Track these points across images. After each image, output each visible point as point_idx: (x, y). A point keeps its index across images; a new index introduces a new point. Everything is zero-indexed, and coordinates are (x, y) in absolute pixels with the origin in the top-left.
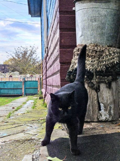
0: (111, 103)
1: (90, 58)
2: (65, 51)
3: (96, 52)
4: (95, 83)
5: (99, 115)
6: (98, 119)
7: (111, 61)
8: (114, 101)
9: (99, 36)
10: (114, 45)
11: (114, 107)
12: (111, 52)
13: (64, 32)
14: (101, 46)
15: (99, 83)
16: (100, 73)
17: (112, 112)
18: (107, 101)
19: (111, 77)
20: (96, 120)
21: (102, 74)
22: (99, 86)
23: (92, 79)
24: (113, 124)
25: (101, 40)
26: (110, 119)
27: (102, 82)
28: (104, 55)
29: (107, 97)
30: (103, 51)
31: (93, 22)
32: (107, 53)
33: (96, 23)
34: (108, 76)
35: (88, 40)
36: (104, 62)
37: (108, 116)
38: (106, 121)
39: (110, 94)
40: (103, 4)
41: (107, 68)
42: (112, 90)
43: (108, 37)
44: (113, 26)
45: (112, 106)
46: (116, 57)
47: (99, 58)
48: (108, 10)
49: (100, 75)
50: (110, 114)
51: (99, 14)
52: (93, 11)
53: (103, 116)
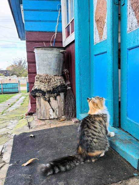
0: (57, 108)
1: (43, 83)
2: (31, 76)
3: (47, 79)
4: (47, 98)
5: (50, 115)
6: (49, 118)
7: (56, 85)
8: (59, 107)
9: (48, 70)
10: (58, 75)
11: (59, 110)
12: (56, 80)
13: (30, 64)
14: (50, 76)
15: (49, 97)
16: (49, 92)
17: (57, 113)
18: (54, 108)
19: (56, 93)
20: (48, 118)
21: (50, 92)
22: (49, 99)
23: (45, 95)
24: (57, 120)
25: (50, 72)
26: (56, 117)
27: (51, 97)
28: (51, 81)
29: (54, 105)
30: (51, 79)
31: (44, 62)
32: (53, 80)
33: (46, 62)
34: (54, 93)
35: (42, 72)
36: (52, 85)
37: (55, 116)
38: (54, 119)
39: (56, 103)
40: (49, 51)
41: (54, 89)
42: (57, 101)
43: (54, 70)
44: (56, 64)
45: (58, 110)
46: (58, 82)
47: (49, 83)
48: (53, 55)
49: (49, 93)
50: (56, 115)
51: (47, 57)
52: (44, 55)
53: (52, 116)
